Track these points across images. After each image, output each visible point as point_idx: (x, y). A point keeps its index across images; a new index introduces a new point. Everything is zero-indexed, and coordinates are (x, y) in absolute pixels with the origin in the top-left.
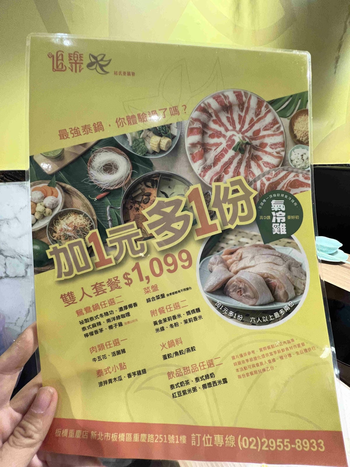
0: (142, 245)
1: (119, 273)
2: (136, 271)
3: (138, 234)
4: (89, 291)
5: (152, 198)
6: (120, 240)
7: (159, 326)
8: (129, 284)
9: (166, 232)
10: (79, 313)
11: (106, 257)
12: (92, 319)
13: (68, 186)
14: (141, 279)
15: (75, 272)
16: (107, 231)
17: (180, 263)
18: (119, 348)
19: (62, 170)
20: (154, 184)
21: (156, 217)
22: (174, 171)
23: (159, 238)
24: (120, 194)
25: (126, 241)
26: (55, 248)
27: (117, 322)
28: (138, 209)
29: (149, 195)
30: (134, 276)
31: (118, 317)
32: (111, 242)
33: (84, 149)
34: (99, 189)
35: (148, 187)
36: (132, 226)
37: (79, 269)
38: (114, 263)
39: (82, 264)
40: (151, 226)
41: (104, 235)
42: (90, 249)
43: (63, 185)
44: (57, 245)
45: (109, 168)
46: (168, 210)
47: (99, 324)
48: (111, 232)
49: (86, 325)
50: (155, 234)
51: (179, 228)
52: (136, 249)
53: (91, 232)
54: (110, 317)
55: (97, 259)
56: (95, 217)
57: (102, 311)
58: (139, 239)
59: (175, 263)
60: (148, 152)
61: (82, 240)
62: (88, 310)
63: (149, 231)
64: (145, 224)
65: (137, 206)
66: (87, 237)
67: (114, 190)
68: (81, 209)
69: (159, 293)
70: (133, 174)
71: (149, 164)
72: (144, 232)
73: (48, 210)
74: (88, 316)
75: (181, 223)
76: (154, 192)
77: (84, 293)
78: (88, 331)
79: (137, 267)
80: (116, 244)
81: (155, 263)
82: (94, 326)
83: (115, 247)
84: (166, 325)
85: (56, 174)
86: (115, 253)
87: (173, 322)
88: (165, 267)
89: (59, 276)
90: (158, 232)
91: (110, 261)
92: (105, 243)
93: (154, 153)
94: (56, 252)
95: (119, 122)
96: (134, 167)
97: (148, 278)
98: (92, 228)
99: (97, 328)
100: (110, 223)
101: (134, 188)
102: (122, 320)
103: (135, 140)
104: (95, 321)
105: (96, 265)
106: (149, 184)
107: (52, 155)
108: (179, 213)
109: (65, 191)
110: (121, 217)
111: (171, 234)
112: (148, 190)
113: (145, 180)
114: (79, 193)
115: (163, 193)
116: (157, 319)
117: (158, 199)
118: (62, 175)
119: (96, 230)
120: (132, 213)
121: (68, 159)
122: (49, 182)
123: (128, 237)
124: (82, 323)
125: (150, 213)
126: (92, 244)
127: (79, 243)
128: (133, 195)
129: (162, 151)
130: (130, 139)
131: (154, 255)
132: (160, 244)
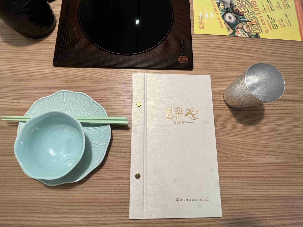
0: (250, 12)
1: (259, 19)
2: (258, 15)
3: (247, 13)
4: (264, 26)
5: (237, 9)
6: (249, 18)
7: (273, 10)
8: (262, 17)
9: (246, 6)
10: (271, 29)
11: (254, 21)
12: (273, 26)
13: (236, 27)
14: (260, 13)
15: (259, 29)
16: (247, 20)
17: (254, 4)
18: (281, 20)
19: (232, 29)
20: (233, 8)
21: (242, 8)
22: (229, 3)
23: (248, 8)
24: (236, 16)
25: (249, 16)
26: (253, 33)
27: (273, 20)
28: (240, 12)
29: (236, 9)
30: (259, 15)
31: (272, 20)
32: (250, 20)
33: (226, 23)
34: (236, 21)
35: (234, 9)
36: (245, 14)
37: (258, 28)
38: (256, 20)
39: (257, 27)
40: (245, 10)
41: (248, 21)
42: (252, 25)
43: (236, 29)
44: (252, 32)
45: (230, 18)
46: (240, 5)
47: (274, 25)
48: (247, 19)
49: (275, 28)
50: (247, 9)
51: (245, 3)
52: (252, 14)
53: (248, 24)
54: (272, 22)
55: (255, 24)
56: (244, 23)
57: (270, 24)
58: (249, 13)
59: (255, 5)
60: (225, 8)
61: (250, 27)
62: (270, 27)
63: (246, 10)
64: (244, 11)
65: (239, 12)
66: (249, 25)
67: (236, 17)
68: (242, 25)
69: (264, 9)
70: (231, 12)
71: (228, 8)
72: (247, 12)
73: (243, 33)
74: (272, 27)
75: (243, 2)
76: (235, 8)
77: (265, 27)
78: (277, 27)
79: (257, 14)
80: (251, 18)
81: (255, 10)
82: (275, 26)
83: (251, 19)
84: (272, 8)
85: (233, 30)
86: (253, 19)
87: (272, 7)
88: (256, 7)
89: (261, 32)
90: (246, 8)
91: (256, 21)
92: (250, 21)
93: (225, 7)
94: (254, 33)
95: (217, 14)
96: (229, 12)
97: (260, 12)
98: (247, 24)
99: (276, 25)
100: (245, 19)
101: (235, 13)
102: (273, 19)
103: (222, 11)
104: (274, 26)
105: (257, 24)
106: (233, 9)
107: (228, 30)
108: (240, 3)
109: (237, 28)
110: (243, 17)
111: (247, 5)
112: (235, 9)
113: (232, 10)
114: (237, 25)
115: (235, 6)
116: (271, 10)
117: (237, 7)
118: (233, 29)
119: (247, 23)
120: (242, 14)
121: (229, 27)
122: (235, 32)
123: (248, 16)
124: (274, 29)
125: (241, 10)
126: (251, 24)
127: (251, 27)
128: (237, 13)
129: (224, 5)
130: (222, 12)
131: (253, 10)
132: (250, 8)
